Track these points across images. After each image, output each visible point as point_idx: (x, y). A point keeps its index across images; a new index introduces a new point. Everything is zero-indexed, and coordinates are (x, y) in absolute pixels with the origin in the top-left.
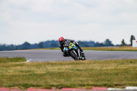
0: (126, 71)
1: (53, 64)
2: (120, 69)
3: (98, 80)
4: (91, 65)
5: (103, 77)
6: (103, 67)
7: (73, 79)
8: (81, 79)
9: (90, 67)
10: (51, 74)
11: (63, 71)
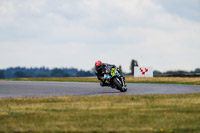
0: (125, 113)
1: (18, 102)
2: (115, 110)
3: (84, 125)
4: (73, 104)
5: (91, 121)
6: (90, 106)
7: (48, 124)
8: (59, 123)
9: (72, 106)
10: (17, 116)
11: (33, 112)
